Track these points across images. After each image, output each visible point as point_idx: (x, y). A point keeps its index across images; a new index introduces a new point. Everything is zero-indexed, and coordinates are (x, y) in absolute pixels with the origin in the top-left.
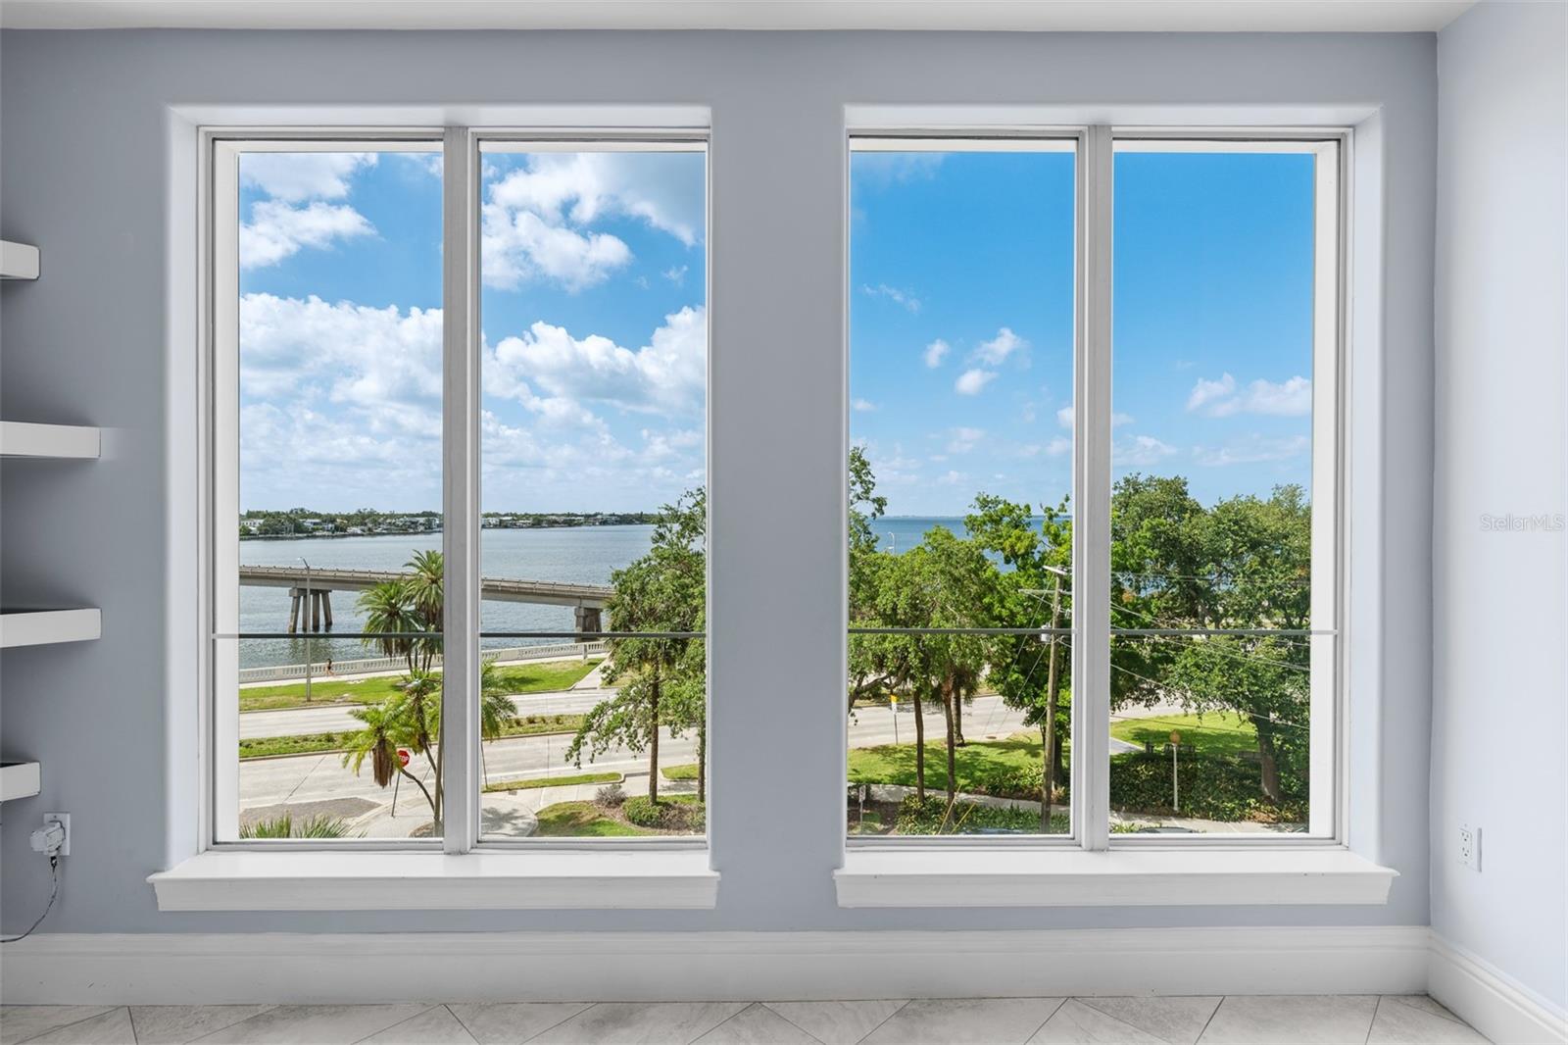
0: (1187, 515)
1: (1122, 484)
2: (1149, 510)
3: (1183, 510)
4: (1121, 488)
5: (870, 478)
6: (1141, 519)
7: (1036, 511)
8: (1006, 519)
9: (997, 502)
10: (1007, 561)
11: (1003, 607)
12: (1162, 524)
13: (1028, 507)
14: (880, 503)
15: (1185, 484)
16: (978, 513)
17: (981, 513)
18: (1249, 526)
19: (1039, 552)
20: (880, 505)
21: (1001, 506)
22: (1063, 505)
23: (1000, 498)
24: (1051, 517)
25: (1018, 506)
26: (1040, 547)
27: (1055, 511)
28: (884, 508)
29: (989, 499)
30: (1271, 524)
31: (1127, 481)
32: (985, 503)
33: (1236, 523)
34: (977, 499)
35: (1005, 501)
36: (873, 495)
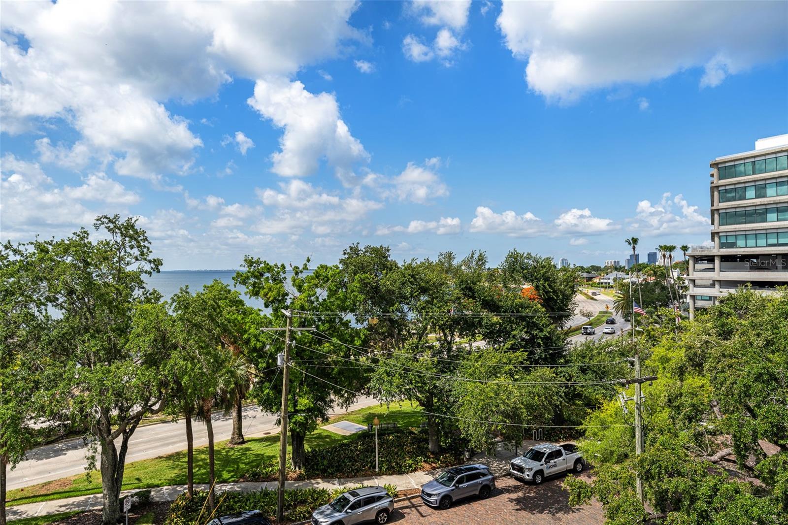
0: (385, 272)
1: (349, 251)
2: (362, 268)
3: (384, 267)
4: (348, 253)
5: (146, 244)
6: (355, 274)
7: (288, 268)
8: (267, 275)
9: (258, 262)
10: (266, 305)
11: (258, 340)
12: (367, 278)
13: (283, 266)
14: (157, 263)
15: (388, 250)
17: (246, 269)
18: (421, 279)
19: (290, 298)
20: (156, 265)
21: (262, 265)
22: (306, 265)
23: (261, 260)
24: (297, 273)
25: (276, 265)
26: (291, 295)
27: (301, 268)
28: (160, 267)
29: (254, 261)
30: (433, 277)
31: (351, 248)
32: (250, 263)
33: (413, 276)
34: (245, 260)
35: (265, 262)
36: (151, 257)
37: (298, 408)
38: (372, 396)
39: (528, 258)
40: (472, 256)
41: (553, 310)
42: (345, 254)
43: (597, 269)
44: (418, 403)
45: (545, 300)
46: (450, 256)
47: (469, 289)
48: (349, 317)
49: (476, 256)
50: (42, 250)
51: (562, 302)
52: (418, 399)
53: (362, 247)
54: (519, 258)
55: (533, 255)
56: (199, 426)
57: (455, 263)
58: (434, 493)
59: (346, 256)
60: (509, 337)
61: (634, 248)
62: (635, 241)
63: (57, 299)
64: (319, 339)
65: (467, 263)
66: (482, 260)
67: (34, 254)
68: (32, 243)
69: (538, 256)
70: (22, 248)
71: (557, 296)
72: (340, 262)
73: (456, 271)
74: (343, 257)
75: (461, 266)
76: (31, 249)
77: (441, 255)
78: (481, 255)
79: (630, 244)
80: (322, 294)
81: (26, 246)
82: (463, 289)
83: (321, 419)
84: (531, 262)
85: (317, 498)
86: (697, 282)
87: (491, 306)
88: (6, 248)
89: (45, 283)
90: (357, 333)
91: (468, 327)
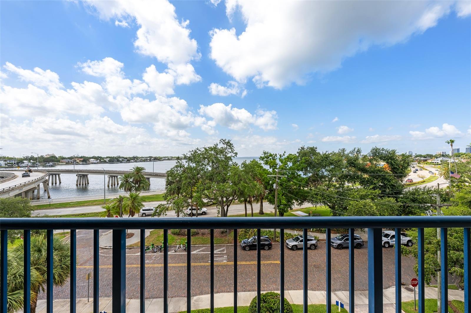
0: (315, 156)
2: (305, 155)
3: (315, 154)
5: (233, 148)
6: (303, 157)
7: (278, 155)
8: (271, 157)
10: (270, 168)
11: (267, 179)
12: (307, 158)
13: (276, 155)
14: (236, 154)
15: (316, 148)
16: (263, 156)
18: (330, 159)
19: (278, 165)
22: (284, 154)
23: (268, 152)
24: (281, 157)
25: (274, 154)
27: (282, 155)
28: (237, 155)
30: (336, 158)
31: (301, 148)
32: (265, 153)
33: (326, 158)
34: (263, 152)
35: (270, 153)
36: (234, 152)
37: (281, 204)
39: (383, 150)
40: (354, 150)
41: (396, 173)
42: (299, 150)
43: (431, 156)
44: (329, 207)
45: (392, 168)
46: (344, 150)
47: (352, 163)
48: (301, 173)
49: (356, 150)
50: (206, 150)
51: (402, 169)
52: (328, 205)
53: (306, 147)
54: (378, 150)
55: (385, 149)
56: (249, 206)
57: (346, 153)
58: (335, 242)
59: (300, 151)
60: (372, 184)
61: (452, 145)
62: (452, 142)
63: (209, 164)
64: (289, 180)
65: (352, 152)
66: (359, 151)
67: (204, 151)
68: (203, 148)
69: (388, 150)
70: (201, 149)
71: (399, 167)
72: (297, 153)
73: (347, 157)
74: (298, 151)
75: (349, 154)
76: (203, 149)
77: (340, 150)
78: (358, 149)
79: (449, 143)
80: (290, 164)
81: (202, 149)
82: (349, 163)
83: (290, 209)
84: (384, 152)
85: (288, 236)
87: (364, 170)
88: (197, 149)
89: (206, 159)
90: (303, 178)
91: (352, 178)
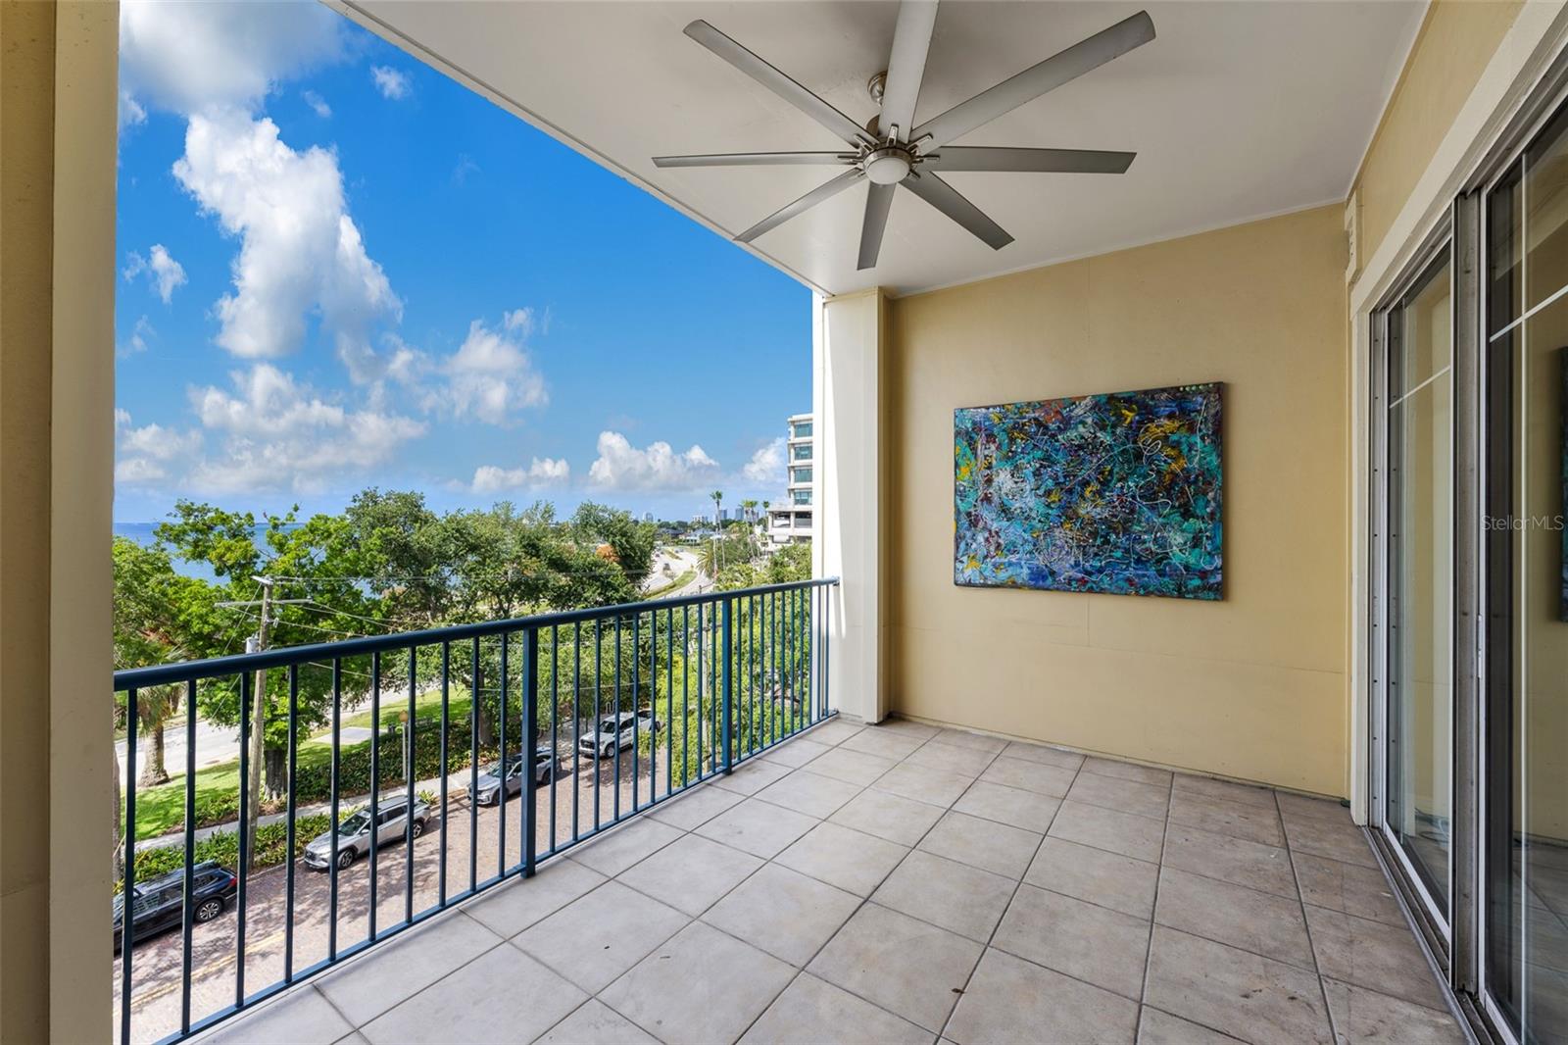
0: (418, 525)
1: (361, 496)
2: (384, 520)
3: (416, 519)
4: (360, 500)
6: (373, 528)
7: (259, 519)
8: (220, 528)
9: (204, 510)
10: (219, 572)
11: (206, 622)
12: (392, 532)
13: (250, 517)
15: (422, 498)
16: (179, 521)
17: (181, 521)
18: (469, 534)
19: (263, 562)
21: (212, 514)
22: (291, 515)
23: (209, 506)
24: (275, 527)
25: (237, 515)
26: (264, 557)
27: (282, 520)
29: (195, 507)
30: (486, 531)
31: (365, 494)
32: (188, 511)
33: (458, 531)
34: (178, 507)
35: (217, 509)
38: (392, 690)
39: (603, 511)
40: (536, 508)
41: (630, 568)
42: (355, 501)
43: (683, 525)
44: (464, 686)
45: (622, 557)
46: (508, 508)
47: (532, 548)
48: (362, 585)
49: (542, 507)
51: (640, 559)
52: (464, 681)
53: (382, 492)
54: (593, 511)
55: (609, 507)
57: (514, 515)
59: (357, 504)
60: (580, 600)
61: (718, 503)
62: (720, 495)
64: (314, 615)
65: (529, 515)
66: (548, 513)
69: (615, 509)
71: (636, 553)
72: (347, 512)
73: (517, 527)
74: (352, 505)
75: (522, 519)
77: (497, 505)
78: (547, 506)
79: (714, 498)
80: (320, 554)
82: (524, 546)
83: (316, 724)
84: (606, 515)
85: (312, 829)
86: (776, 539)
87: (559, 564)
90: (376, 604)
91: (530, 590)
